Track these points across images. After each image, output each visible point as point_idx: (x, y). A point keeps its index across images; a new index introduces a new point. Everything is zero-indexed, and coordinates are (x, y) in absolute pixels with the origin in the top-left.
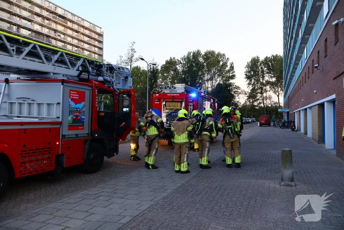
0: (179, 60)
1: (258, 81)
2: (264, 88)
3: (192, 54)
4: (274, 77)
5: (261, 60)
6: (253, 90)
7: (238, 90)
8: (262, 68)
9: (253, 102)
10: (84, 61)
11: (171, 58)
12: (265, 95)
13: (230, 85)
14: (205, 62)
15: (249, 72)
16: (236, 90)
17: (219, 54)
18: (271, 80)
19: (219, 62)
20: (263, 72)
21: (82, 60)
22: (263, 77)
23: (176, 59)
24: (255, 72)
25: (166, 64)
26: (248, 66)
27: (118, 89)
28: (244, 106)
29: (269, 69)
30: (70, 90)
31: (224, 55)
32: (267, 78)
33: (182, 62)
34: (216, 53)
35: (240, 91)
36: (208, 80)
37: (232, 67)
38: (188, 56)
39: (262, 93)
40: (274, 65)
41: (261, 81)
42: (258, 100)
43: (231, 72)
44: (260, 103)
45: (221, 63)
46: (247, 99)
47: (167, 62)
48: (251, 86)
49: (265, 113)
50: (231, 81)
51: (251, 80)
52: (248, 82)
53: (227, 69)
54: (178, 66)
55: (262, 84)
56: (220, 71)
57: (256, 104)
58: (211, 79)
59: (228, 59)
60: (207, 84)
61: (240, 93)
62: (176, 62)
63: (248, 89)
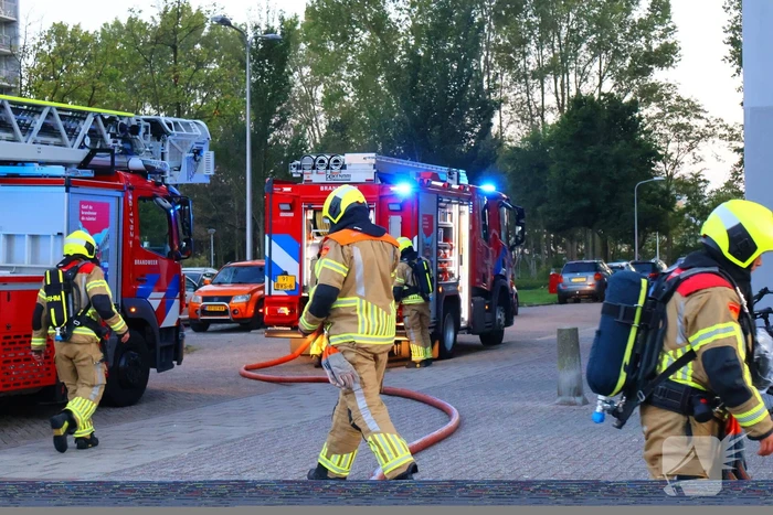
7: (693, 122)
10: (95, 120)
13: (651, 93)
16: (684, 120)
21: (90, 119)
30: (82, 203)
35: (701, 124)
36: (540, 74)
37: (661, 8)
43: (658, 30)
58: (557, 68)
60: (537, 95)
61: (703, 136)
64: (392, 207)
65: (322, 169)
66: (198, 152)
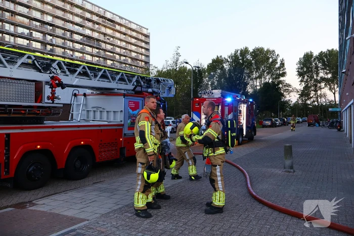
0: (226, 58)
1: (312, 77)
2: (319, 85)
3: (239, 52)
4: (330, 73)
5: (315, 55)
6: (307, 88)
7: (289, 88)
8: (316, 64)
9: (306, 100)
10: (138, 77)
11: (217, 56)
12: (319, 92)
13: (280, 82)
14: (253, 60)
15: (302, 68)
16: (287, 88)
17: (268, 51)
18: (326, 77)
19: (268, 59)
20: (317, 67)
21: (136, 77)
22: (317, 74)
23: (223, 57)
24: (308, 68)
25: (212, 63)
26: (300, 62)
27: (163, 98)
28: (296, 105)
29: (324, 64)
30: (129, 101)
31: (273, 51)
32: (321, 74)
33: (229, 60)
34: (265, 49)
35: (291, 89)
36: (256, 78)
37: (282, 64)
38: (235, 54)
39: (316, 91)
40: (328, 59)
41: (315, 77)
42: (311, 98)
43: (282, 69)
44: (314, 101)
45: (271, 60)
46: (300, 97)
47: (214, 61)
48: (303, 83)
49: (320, 111)
50: (282, 79)
51: (304, 77)
52: (300, 79)
53: (277, 66)
54: (224, 65)
55: (316, 81)
56: (269, 68)
57: (309, 102)
58: (260, 77)
59: (278, 55)
60: (255, 83)
61: (291, 91)
62: (223, 60)
63: (301, 87)
64: (226, 104)
65: (207, 94)
66: (170, 88)
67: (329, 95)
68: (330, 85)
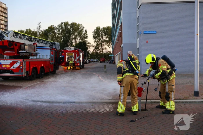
0: (57, 27)
1: (100, 40)
2: (103, 43)
3: (63, 24)
4: (108, 37)
5: (101, 29)
6: (97, 44)
8: (101, 33)
9: (97, 51)
10: (50, 42)
11: (51, 25)
12: (103, 47)
15: (95, 35)
17: (79, 25)
18: (106, 40)
19: (79, 29)
20: (102, 35)
22: (102, 38)
23: (54, 26)
24: (98, 35)
25: (48, 29)
26: (94, 31)
28: (93, 53)
29: (105, 33)
30: (51, 52)
31: (81, 25)
32: (104, 38)
33: (58, 28)
34: (77, 24)
36: (73, 39)
37: (86, 32)
38: (61, 25)
39: (102, 46)
40: (108, 31)
41: (101, 40)
42: (100, 50)
43: (86, 34)
44: (101, 51)
45: (80, 29)
46: (94, 49)
47: (49, 28)
48: (96, 42)
49: (104, 56)
50: (86, 40)
51: (96, 39)
52: (94, 40)
53: (83, 33)
54: (55, 30)
55: (102, 41)
56: (79, 34)
57: (98, 52)
58: (75, 38)
59: (84, 27)
62: (54, 28)
63: (94, 44)
66: (59, 46)
67: (108, 49)
68: (108, 44)
